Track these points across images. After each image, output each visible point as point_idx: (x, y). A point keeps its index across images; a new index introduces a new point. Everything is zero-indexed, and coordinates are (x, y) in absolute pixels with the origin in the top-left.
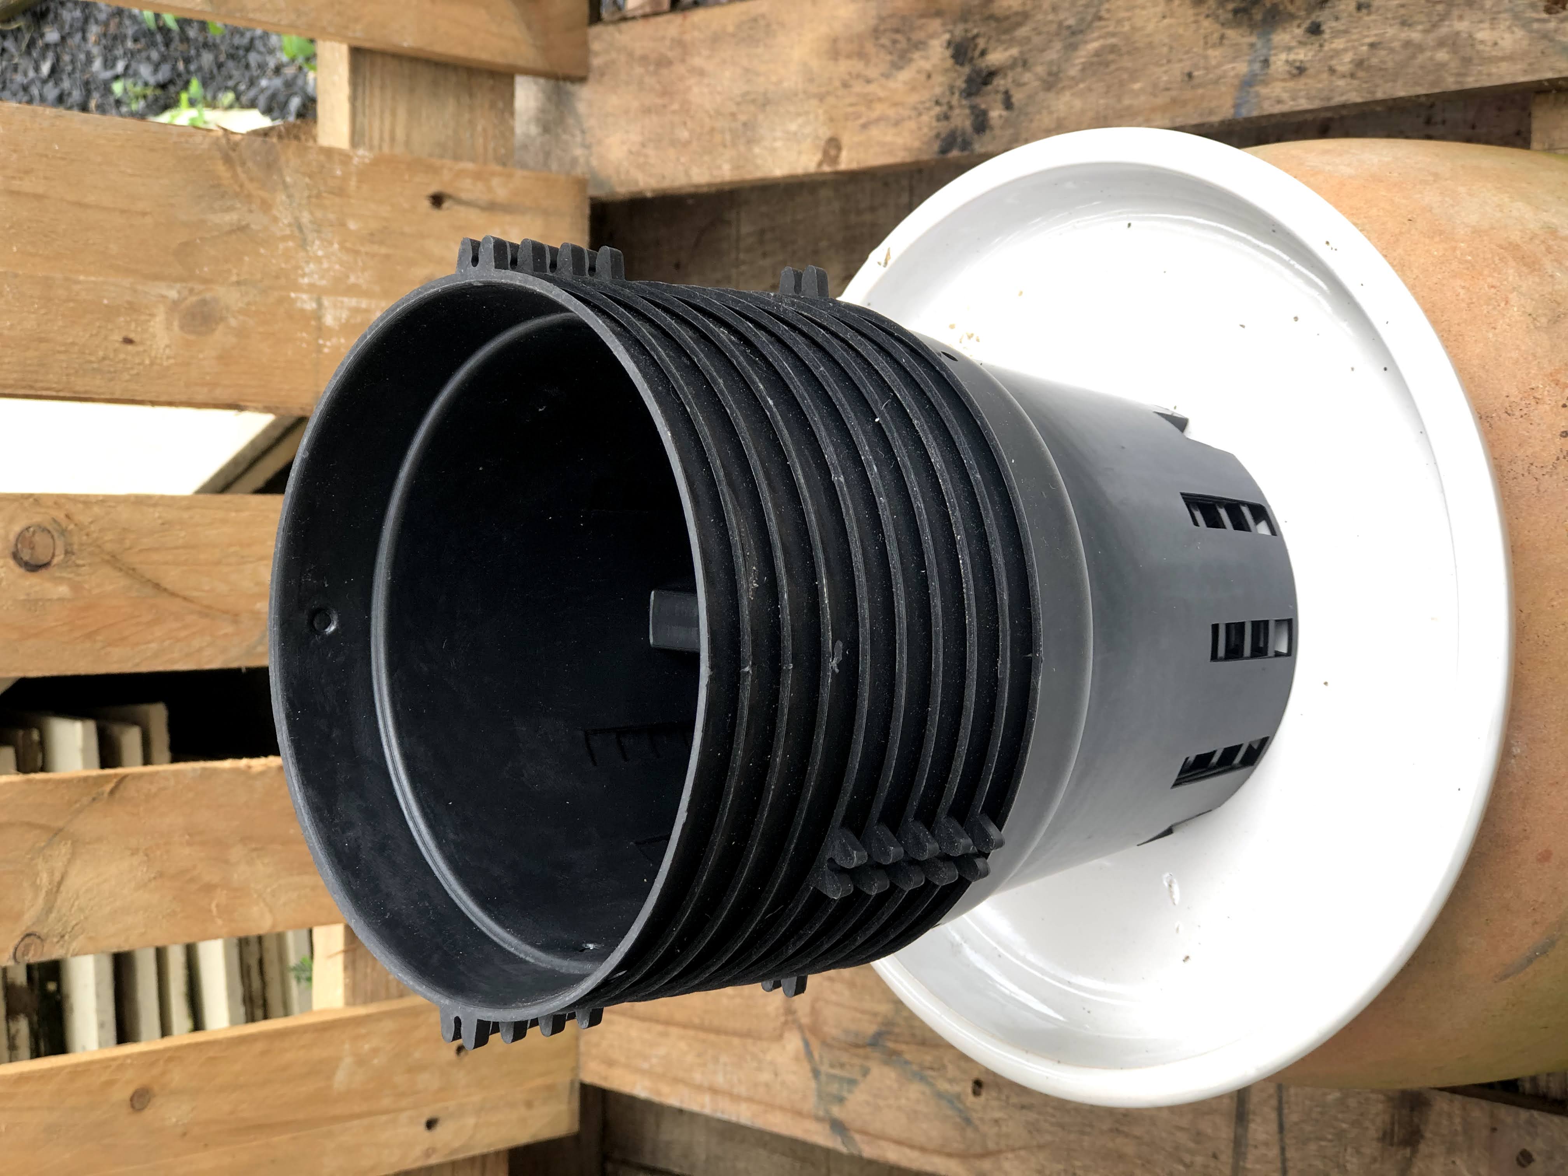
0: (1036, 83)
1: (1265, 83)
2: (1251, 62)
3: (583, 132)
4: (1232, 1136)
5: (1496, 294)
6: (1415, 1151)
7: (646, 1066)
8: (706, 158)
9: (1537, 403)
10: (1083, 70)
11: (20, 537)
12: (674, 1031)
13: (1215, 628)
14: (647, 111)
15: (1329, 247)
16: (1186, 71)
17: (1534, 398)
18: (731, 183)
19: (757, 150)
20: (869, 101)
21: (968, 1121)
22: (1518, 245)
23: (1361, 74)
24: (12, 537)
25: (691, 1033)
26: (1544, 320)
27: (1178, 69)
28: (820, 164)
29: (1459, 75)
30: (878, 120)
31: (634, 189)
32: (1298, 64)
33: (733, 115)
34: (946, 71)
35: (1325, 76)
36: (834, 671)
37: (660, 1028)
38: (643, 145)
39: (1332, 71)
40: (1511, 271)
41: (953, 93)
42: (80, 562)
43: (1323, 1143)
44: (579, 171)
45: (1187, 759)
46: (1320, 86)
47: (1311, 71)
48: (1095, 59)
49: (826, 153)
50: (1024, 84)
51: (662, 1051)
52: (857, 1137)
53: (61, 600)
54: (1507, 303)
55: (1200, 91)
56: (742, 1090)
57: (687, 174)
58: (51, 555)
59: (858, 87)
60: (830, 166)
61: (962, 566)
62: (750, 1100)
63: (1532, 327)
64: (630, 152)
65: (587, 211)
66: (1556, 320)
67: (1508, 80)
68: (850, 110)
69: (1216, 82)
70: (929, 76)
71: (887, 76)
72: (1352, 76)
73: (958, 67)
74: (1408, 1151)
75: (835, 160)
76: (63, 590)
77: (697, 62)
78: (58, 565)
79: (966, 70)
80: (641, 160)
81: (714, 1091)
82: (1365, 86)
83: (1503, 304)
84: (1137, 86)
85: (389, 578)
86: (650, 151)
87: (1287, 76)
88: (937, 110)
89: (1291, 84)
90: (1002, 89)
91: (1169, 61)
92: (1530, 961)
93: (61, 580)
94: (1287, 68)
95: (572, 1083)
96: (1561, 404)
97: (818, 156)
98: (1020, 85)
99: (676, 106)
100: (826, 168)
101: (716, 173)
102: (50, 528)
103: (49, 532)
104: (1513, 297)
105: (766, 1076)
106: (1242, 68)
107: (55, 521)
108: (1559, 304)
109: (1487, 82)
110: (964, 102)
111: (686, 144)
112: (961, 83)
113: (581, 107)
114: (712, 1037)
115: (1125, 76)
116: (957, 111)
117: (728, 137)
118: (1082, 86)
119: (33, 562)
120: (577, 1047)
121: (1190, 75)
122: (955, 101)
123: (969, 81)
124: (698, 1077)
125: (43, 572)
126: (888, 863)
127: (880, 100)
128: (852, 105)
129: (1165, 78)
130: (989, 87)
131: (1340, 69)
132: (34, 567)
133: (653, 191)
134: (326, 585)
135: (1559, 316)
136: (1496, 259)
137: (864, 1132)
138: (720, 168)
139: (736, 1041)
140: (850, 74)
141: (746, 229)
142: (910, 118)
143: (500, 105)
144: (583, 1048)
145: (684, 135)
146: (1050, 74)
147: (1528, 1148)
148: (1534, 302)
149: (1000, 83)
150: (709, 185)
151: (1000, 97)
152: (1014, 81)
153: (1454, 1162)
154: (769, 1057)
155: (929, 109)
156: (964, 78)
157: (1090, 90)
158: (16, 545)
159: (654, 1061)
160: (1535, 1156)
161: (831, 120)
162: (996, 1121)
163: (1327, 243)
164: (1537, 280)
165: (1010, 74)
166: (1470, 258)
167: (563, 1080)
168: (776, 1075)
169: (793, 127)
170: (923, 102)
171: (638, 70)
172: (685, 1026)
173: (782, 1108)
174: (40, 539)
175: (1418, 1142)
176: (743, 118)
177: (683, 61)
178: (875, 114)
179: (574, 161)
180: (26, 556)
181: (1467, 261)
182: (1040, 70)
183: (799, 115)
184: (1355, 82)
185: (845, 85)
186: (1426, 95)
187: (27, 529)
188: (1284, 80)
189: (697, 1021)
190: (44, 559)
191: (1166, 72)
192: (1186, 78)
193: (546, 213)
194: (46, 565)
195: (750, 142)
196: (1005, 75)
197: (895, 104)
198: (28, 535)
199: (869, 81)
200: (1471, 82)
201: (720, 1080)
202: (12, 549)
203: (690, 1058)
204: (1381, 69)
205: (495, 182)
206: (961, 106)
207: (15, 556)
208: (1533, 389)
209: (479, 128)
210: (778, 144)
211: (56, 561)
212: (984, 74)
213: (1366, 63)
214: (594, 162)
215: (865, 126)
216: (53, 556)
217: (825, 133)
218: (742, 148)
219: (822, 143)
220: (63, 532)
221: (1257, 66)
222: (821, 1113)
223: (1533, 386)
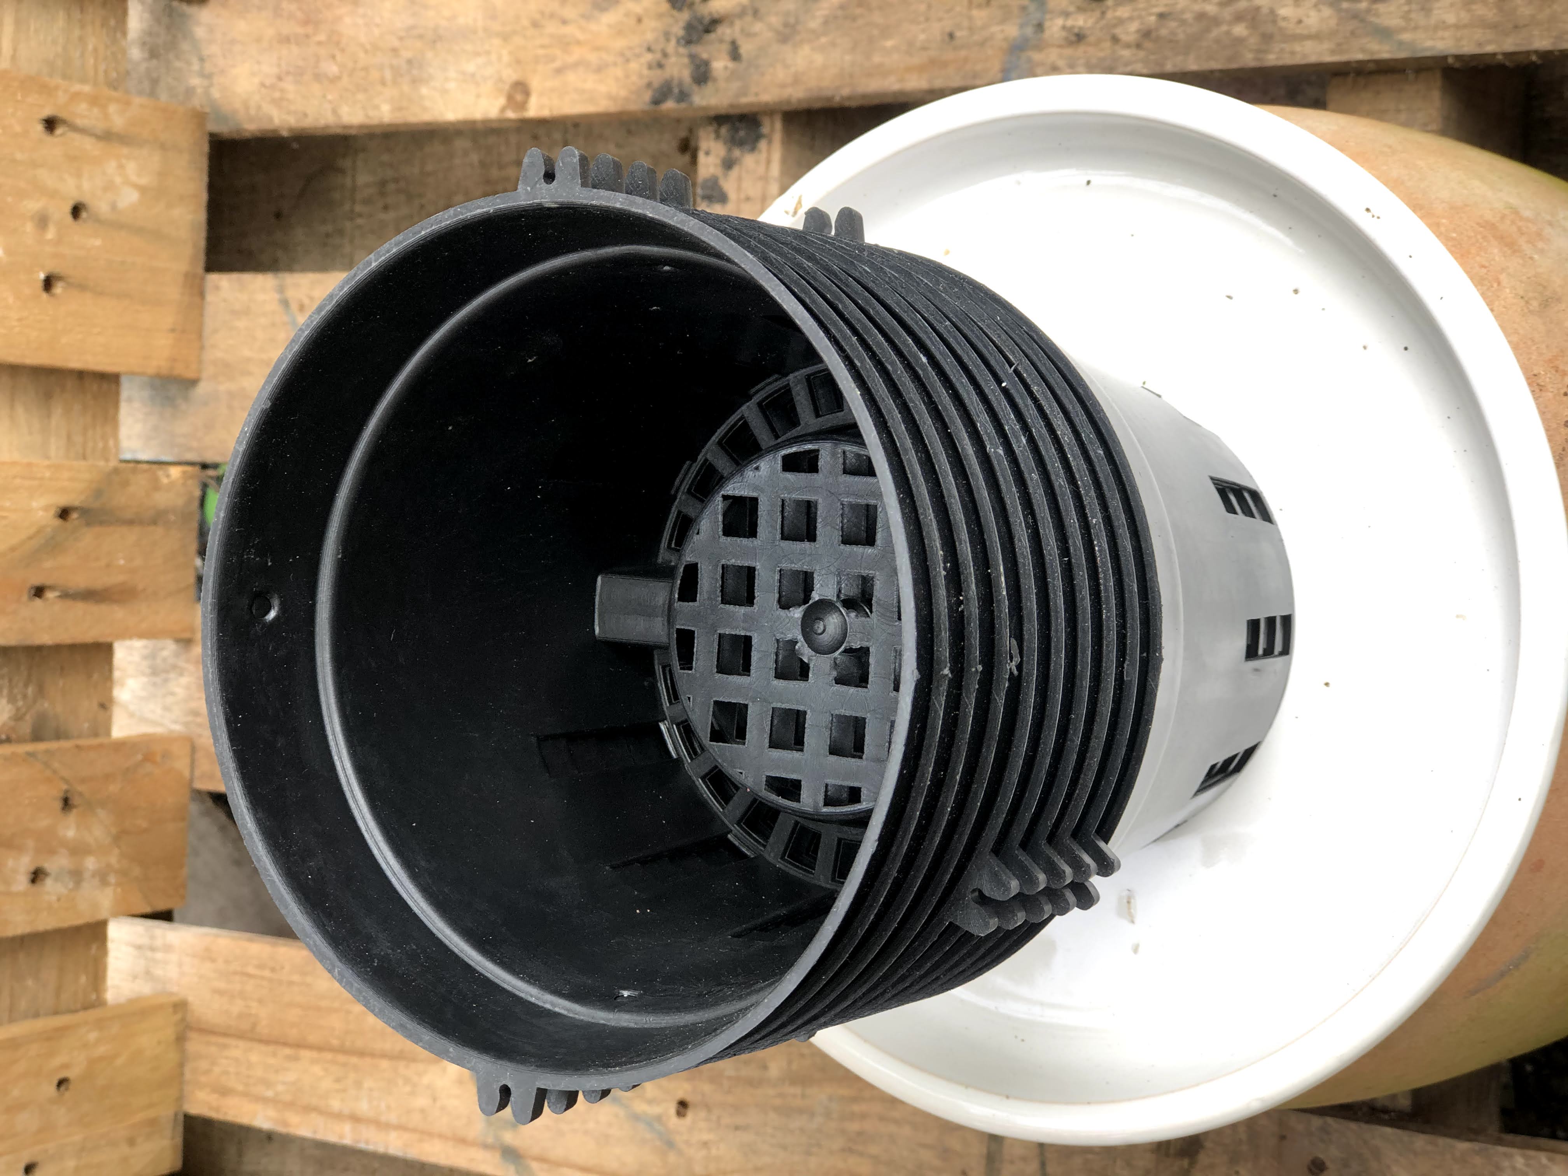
0: (769, 35)
1: (1039, 47)
2: (1022, 26)
3: (202, 60)
8: (360, 96)
10: (826, 22)
14: (286, 40)
15: (1370, 214)
16: (948, 30)
18: (389, 125)
19: (424, 91)
20: (566, 44)
21: (670, 1144)
23: (1148, 45)
25: (329, 1056)
27: (937, 29)
28: (503, 110)
29: (1259, 51)
30: (576, 65)
31: (266, 126)
32: (1076, 30)
33: (395, 51)
34: (660, 16)
35: (1107, 44)
36: (1011, 673)
38: (280, 78)
39: (1115, 40)
41: (668, 40)
44: (196, 102)
45: (1213, 767)
46: (1101, 54)
47: (1092, 39)
48: (840, 13)
49: (510, 98)
50: (755, 35)
54: (1499, 284)
55: (963, 53)
57: (335, 112)
59: (551, 28)
60: (514, 111)
61: (1098, 554)
62: (401, 1128)
63: (1526, 310)
64: (263, 85)
65: (206, 148)
67: (1313, 59)
68: (541, 52)
69: (982, 44)
70: (639, 20)
71: (586, 17)
72: (1138, 46)
73: (675, 13)
74: (1186, 1162)
75: (523, 106)
79: (685, 16)
80: (277, 95)
81: (356, 1119)
82: (1152, 57)
83: (1495, 285)
84: (889, 43)
85: (340, 556)
86: (289, 86)
87: (1064, 43)
88: (649, 57)
89: (1069, 51)
90: (728, 38)
91: (927, 20)
92: (1502, 975)
94: (1064, 34)
95: (176, 1115)
96: (1562, 391)
97: (502, 101)
98: (749, 35)
99: (322, 37)
100: (511, 115)
101: (372, 113)
104: (1503, 277)
105: (421, 1101)
106: (1012, 30)
109: (1288, 60)
110: (682, 50)
111: (335, 80)
112: (678, 30)
113: (200, 32)
115: (876, 32)
116: (673, 59)
117: (388, 75)
118: (823, 40)
120: (182, 1074)
121: (951, 36)
122: (671, 47)
123: (689, 27)
124: (336, 1104)
127: (578, 43)
128: (543, 47)
129: (922, 37)
130: (712, 36)
131: (1124, 37)
133: (291, 130)
134: (270, 564)
136: (1479, 237)
137: (542, 1159)
138: (377, 107)
140: (542, 13)
141: (363, 178)
142: (615, 64)
143: (112, 22)
144: (188, 1075)
145: (333, 69)
146: (786, 25)
147: (1321, 1156)
148: (1523, 285)
149: (724, 32)
150: (361, 127)
151: (726, 47)
152: (742, 30)
154: (426, 1080)
155: (638, 56)
156: (682, 24)
157: (834, 44)
159: (281, 1088)
160: (1328, 1164)
161: (518, 62)
162: (705, 1144)
163: (1368, 210)
165: (738, 24)
166: (1454, 235)
167: (166, 1112)
168: (435, 1100)
169: (470, 67)
170: (630, 48)
173: (441, 1136)
175: (1197, 1152)
176: (407, 54)
178: (571, 59)
179: (190, 92)
182: (774, 20)
183: (477, 54)
184: (1142, 54)
185: (535, 24)
186: (1221, 71)
188: (1060, 46)
191: (923, 31)
192: (947, 38)
193: (163, 147)
195: (416, 82)
196: (732, 24)
197: (598, 49)
199: (564, 22)
200: (1272, 59)
201: (364, 1107)
203: (327, 1084)
204: (1171, 41)
205: (112, 108)
206: (677, 54)
208: (1535, 375)
209: (90, 47)
210: (452, 85)
212: (707, 20)
213: (1154, 35)
214: (216, 94)
215: (559, 71)
217: (511, 75)
218: (406, 88)
219: (507, 87)
221: (1029, 31)
222: (490, 1140)
223: (1535, 372)
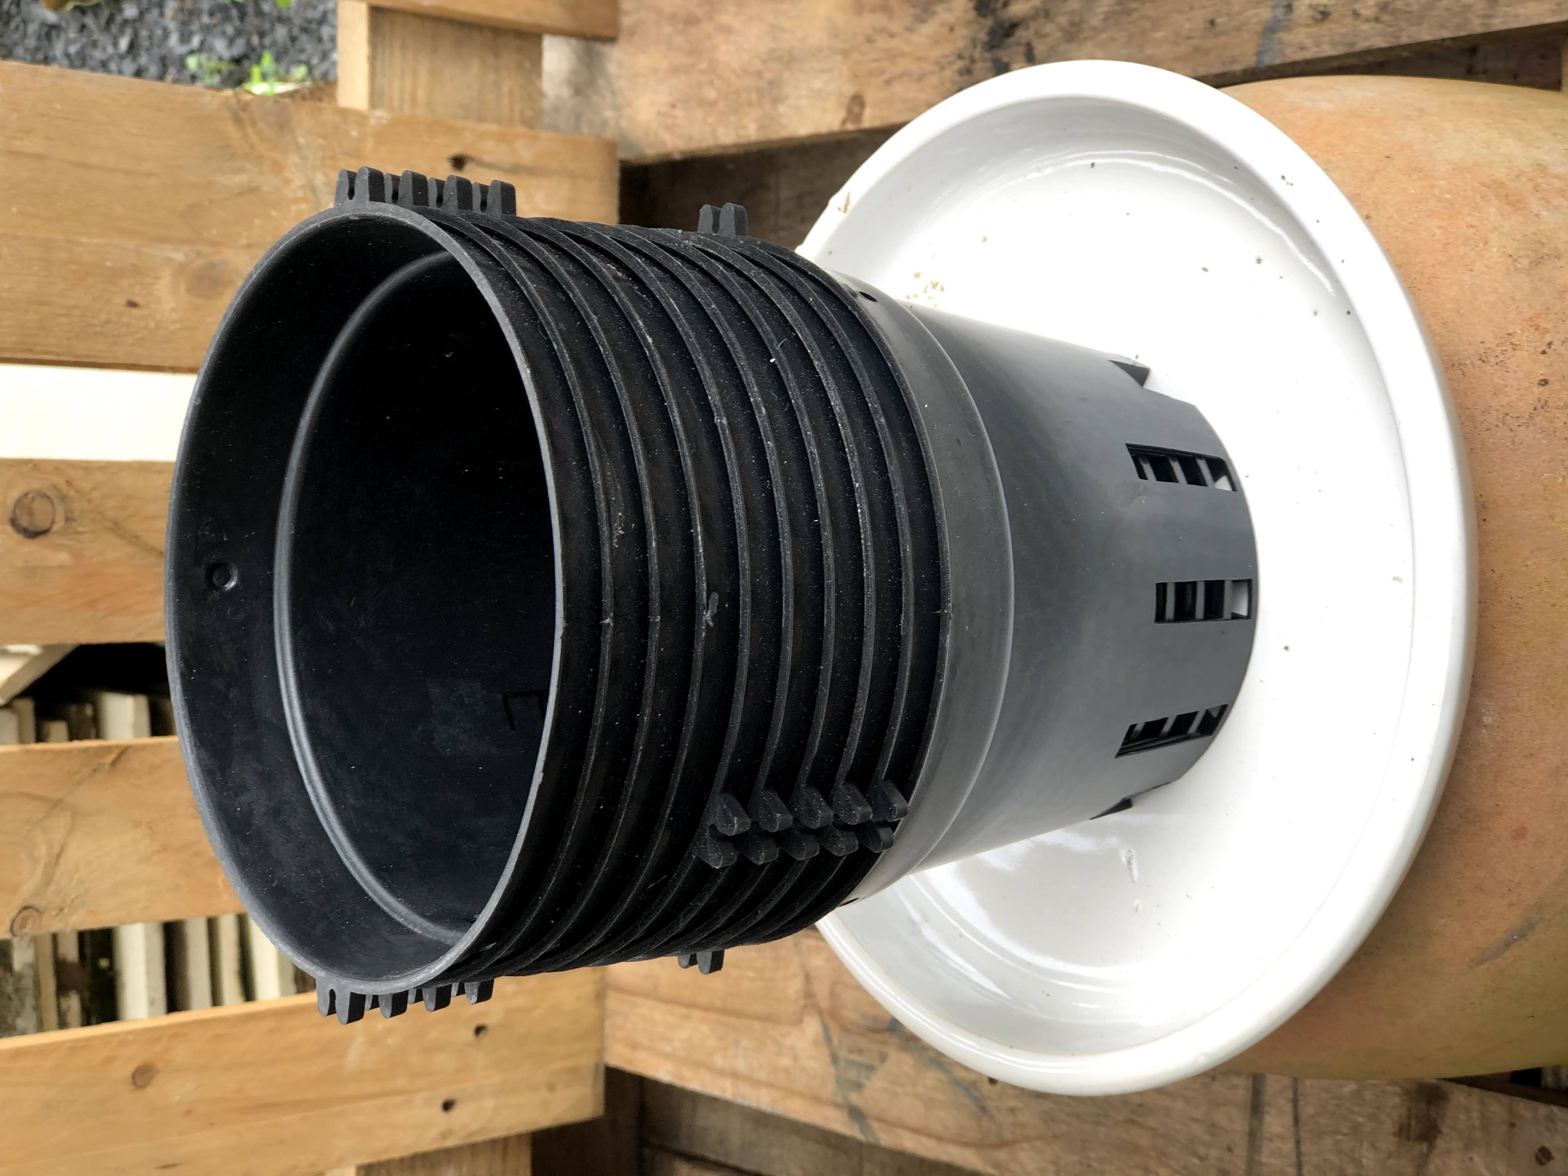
0: (1059, 35)
1: (1288, 29)
2: (1274, 7)
3: (614, 93)
4: (1247, 1128)
5: (1474, 234)
6: (1431, 1147)
7: (668, 1049)
8: (733, 118)
9: (1514, 349)
10: (1106, 19)
11: (19, 503)
12: (696, 1013)
13: (1161, 588)
14: (675, 71)
15: (1284, 182)
16: (1209, 17)
17: (1512, 344)
18: (757, 143)
19: (782, 109)
20: (893, 56)
21: (984, 1109)
22: (1503, 183)
23: (1386, 17)
24: (10, 502)
25: (713, 1016)
26: (1525, 262)
27: (1200, 16)
28: (844, 122)
29: (1485, 16)
30: (902, 76)
31: (662, 150)
32: (1321, 9)
33: (759, 74)
34: (968, 23)
35: (1349, 20)
36: (708, 625)
37: (682, 1011)
38: (673, 106)
39: (1356, 15)
40: (1493, 210)
41: (975, 47)
42: (81, 529)
43: (1339, 1137)
44: (609, 134)
45: (1133, 727)
46: (1344, 30)
47: (1335, 16)
48: (1117, 8)
49: (849, 111)
50: (1046, 36)
51: (684, 1034)
52: (875, 1125)
53: (61, 567)
54: (1486, 243)
55: (1222, 39)
56: (762, 1075)
57: (714, 135)
58: (50, 521)
59: (882, 42)
60: (853, 123)
61: (860, 515)
62: (770, 1085)
63: (1512, 269)
64: (659, 113)
65: (617, 174)
66: (1538, 261)
67: (1535, 21)
68: (874, 65)
69: (1238, 29)
70: (952, 29)
71: (909, 30)
72: (1377, 20)
73: (981, 20)
74: (1424, 1147)
75: (858, 118)
76: (63, 557)
77: (725, 19)
78: (57, 532)
79: (989, 22)
80: (670, 121)
81: (735, 1075)
82: (1390, 30)
83: (1481, 245)
84: (1159, 35)
85: (293, 532)
86: (679, 113)
87: (1311, 21)
88: (960, 64)
89: (1314, 30)
90: (1024, 41)
91: (1192, 8)
92: (1508, 945)
93: (60, 547)
94: (1311, 13)
95: (597, 1065)
96: (1540, 350)
97: (842, 114)
98: (1042, 36)
99: (703, 66)
100: (850, 127)
101: (742, 133)
102: (49, 493)
103: (48, 498)
104: (1493, 237)
105: (785, 1061)
106: (1265, 13)
107: (55, 487)
108: (1543, 244)
109: (1514, 24)
110: (988, 55)
111: (713, 104)
112: (983, 36)
113: (612, 68)
114: (734, 1021)
115: (1147, 24)
116: (979, 65)
117: (754, 96)
118: (1104, 36)
119: (31, 529)
120: (602, 1028)
121: (1212, 23)
122: (977, 53)
123: (992, 33)
124: (719, 1061)
125: (43, 539)
126: (776, 830)
127: (903, 55)
128: (876, 60)
129: (1187, 26)
130: (1012, 40)
131: (1366, 12)
132: (33, 534)
133: (682, 153)
134: (225, 539)
135: (1542, 258)
136: (1478, 197)
137: (881, 1120)
138: (745, 127)
139: (757, 1025)
140: (874, 29)
141: (785, 193)
142: (932, 73)
143: (527, 65)
144: (607, 1030)
145: (710, 94)
146: (1073, 24)
147: (1547, 1145)
148: (1516, 243)
149: (1022, 34)
150: (737, 146)
151: (1022, 49)
152: (1036, 33)
153: (1471, 1159)
154: (788, 1041)
155: (951, 63)
156: (986, 30)
157: (1112, 40)
158: (14, 511)
159: (677, 1044)
160: (1555, 1154)
161: (856, 76)
162: (1012, 1110)
163: (1283, 177)
164: (1521, 219)
165: (1033, 25)
166: (1448, 196)
167: (587, 1062)
168: (796, 1059)
169: (817, 84)
170: (945, 56)
171: (667, 29)
172: (706, 1009)
173: (801, 1095)
174: (39, 506)
175: (1435, 1137)
176: (768, 76)
177: (711, 19)
178: (897, 70)
179: (604, 123)
180: (24, 522)
181: (1447, 200)
182: (1063, 20)
183: (823, 71)
184: (1380, 26)
185: (870, 40)
186: (1452, 39)
187: (26, 495)
188: (1307, 26)
189: (718, 1004)
190: (42, 525)
191: (1189, 20)
192: (1208, 26)
193: (572, 176)
194: (45, 532)
195: (776, 101)
196: (1027, 28)
197: (919, 59)
198: (26, 501)
199: (892, 36)
200: (1498, 24)
201: (741, 1065)
202: (10, 515)
203: (712, 1042)
204: (1406, 12)
205: (520, 144)
206: (984, 60)
207: (14, 522)
208: (1510, 334)
209: (505, 89)
210: (803, 102)
211: (56, 527)
212: (1007, 25)
213: (1391, 6)
214: (624, 124)
215: (888, 82)
216: (53, 523)
217: (849, 90)
218: (768, 107)
219: (846, 100)
220: (64, 498)
221: (1280, 12)
222: (839, 1099)
223: (1510, 331)
